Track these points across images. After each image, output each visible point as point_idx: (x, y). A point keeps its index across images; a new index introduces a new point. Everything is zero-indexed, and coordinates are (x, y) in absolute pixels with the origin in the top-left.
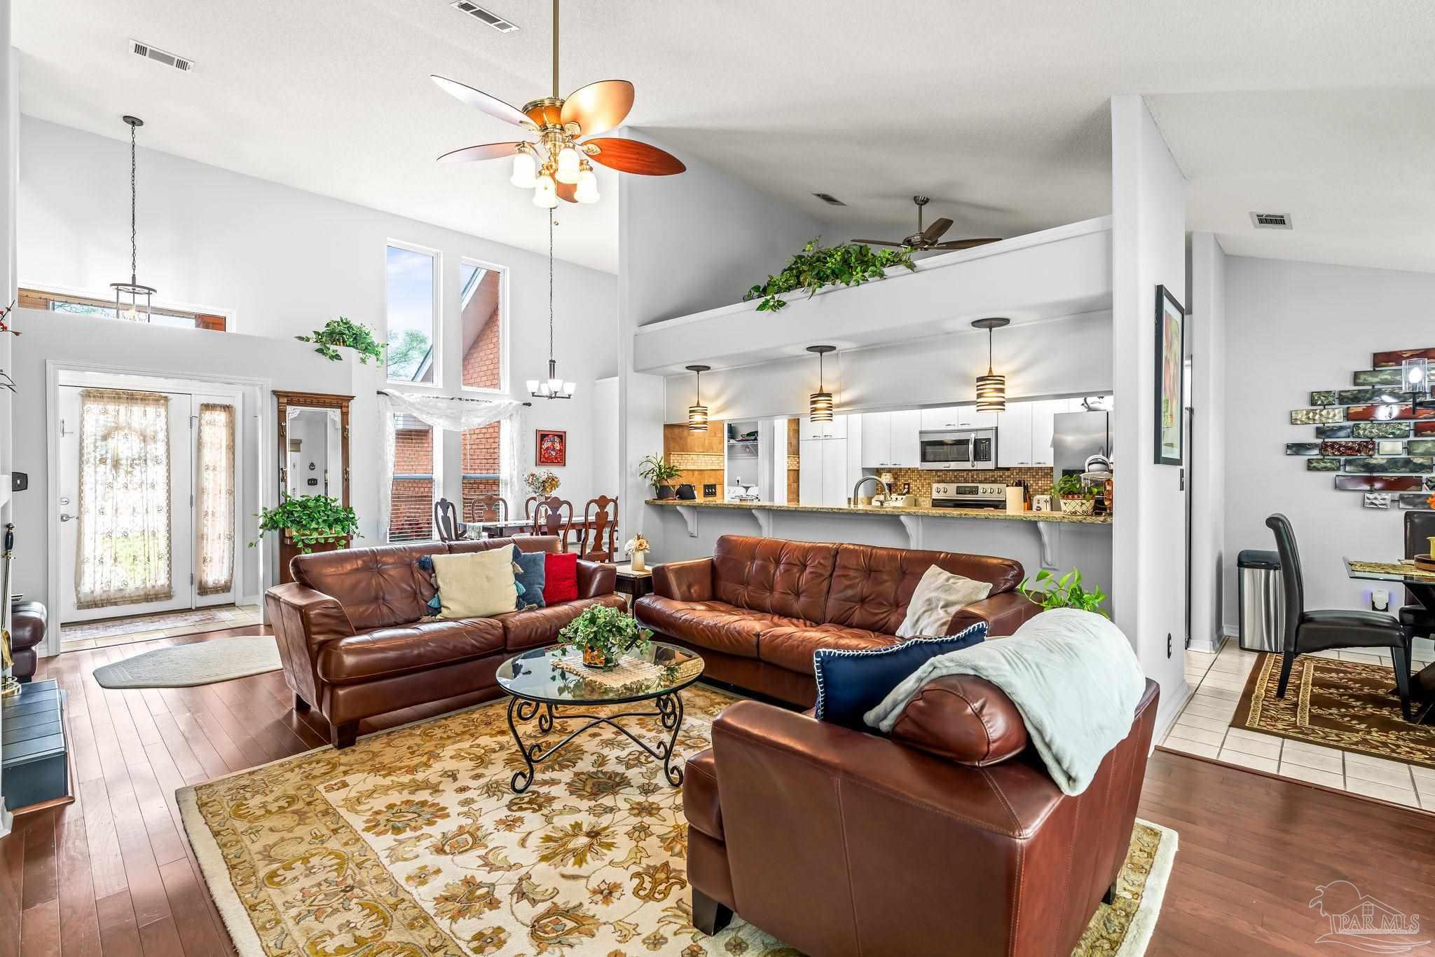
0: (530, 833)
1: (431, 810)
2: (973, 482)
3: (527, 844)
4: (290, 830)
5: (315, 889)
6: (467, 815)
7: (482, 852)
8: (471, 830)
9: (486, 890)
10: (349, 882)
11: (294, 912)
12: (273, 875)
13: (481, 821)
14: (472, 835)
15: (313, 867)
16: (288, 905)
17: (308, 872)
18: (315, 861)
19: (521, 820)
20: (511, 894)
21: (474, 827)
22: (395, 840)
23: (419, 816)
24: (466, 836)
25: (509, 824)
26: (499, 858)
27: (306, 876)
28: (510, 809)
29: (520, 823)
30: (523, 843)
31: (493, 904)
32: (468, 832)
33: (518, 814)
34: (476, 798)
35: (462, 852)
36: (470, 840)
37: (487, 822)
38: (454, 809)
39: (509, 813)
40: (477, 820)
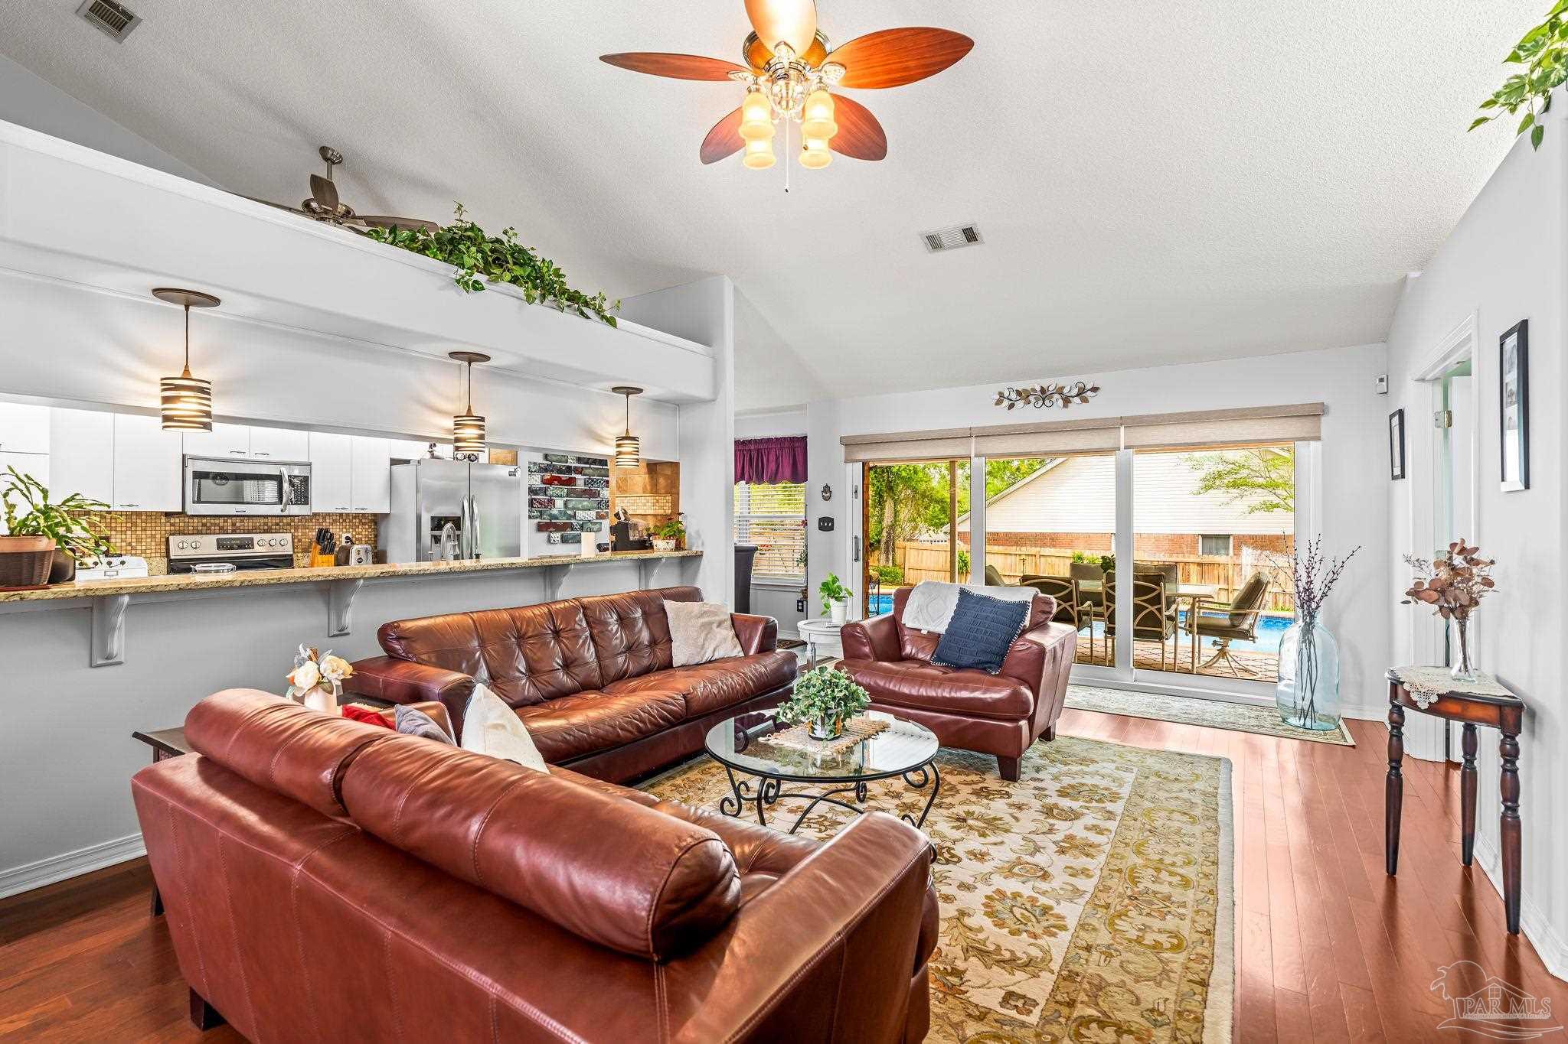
1: (997, 903)
2: (234, 532)
4: (1122, 985)
5: (1153, 913)
6: (984, 881)
10: (1127, 901)
11: (1182, 911)
12: (1176, 948)
15: (1140, 930)
16: (1182, 917)
17: (1147, 930)
18: (1133, 934)
23: (1016, 907)
25: (980, 856)
27: (1150, 927)
30: (999, 843)
34: (956, 884)
38: (986, 892)
40: (990, 873)
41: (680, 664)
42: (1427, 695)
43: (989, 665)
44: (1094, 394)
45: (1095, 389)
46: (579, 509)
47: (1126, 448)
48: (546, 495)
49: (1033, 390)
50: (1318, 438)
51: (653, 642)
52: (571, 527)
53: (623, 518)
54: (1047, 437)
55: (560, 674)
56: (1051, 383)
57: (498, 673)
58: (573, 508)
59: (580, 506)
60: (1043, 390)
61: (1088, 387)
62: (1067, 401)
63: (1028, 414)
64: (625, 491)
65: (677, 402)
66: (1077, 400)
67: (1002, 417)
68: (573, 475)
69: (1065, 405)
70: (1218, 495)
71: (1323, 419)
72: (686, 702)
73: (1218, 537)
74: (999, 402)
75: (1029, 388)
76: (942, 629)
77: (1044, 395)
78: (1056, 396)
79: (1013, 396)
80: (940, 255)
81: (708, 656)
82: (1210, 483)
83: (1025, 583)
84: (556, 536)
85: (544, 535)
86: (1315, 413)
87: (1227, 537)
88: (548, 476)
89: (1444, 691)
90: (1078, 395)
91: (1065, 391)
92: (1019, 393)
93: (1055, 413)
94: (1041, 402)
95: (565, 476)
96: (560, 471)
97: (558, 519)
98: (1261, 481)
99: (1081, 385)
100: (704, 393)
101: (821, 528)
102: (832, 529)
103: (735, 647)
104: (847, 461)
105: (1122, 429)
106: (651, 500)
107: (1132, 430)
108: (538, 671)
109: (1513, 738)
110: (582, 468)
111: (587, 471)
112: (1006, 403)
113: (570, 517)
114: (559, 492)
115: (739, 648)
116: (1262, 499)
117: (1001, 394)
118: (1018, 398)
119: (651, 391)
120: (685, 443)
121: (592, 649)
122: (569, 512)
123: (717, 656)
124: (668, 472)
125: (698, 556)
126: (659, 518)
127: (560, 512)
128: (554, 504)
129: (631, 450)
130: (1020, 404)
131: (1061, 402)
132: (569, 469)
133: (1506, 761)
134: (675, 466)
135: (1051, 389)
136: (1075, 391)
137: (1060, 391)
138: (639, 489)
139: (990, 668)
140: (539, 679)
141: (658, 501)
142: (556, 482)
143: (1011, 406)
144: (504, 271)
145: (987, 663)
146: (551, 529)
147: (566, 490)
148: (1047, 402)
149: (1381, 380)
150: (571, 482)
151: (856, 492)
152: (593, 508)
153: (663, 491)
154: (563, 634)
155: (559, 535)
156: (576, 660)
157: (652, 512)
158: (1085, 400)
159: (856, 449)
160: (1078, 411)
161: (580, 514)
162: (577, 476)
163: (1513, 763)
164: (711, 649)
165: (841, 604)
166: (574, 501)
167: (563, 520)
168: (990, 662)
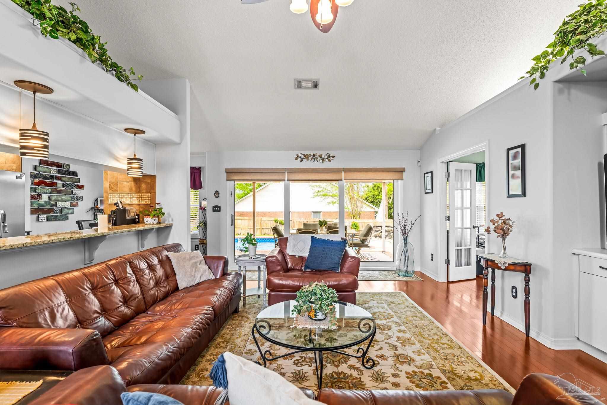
0: (376, 350)
1: (414, 380)
3: (380, 347)
6: (397, 369)
7: (396, 352)
8: (398, 361)
9: (399, 341)
10: (446, 361)
12: (482, 377)
13: (393, 363)
14: (398, 360)
15: (465, 373)
18: (465, 376)
19: (377, 356)
20: (392, 337)
21: (396, 362)
22: (431, 371)
23: (420, 379)
24: (401, 360)
25: (382, 357)
26: (391, 347)
28: (379, 363)
29: (378, 355)
30: (381, 348)
31: (398, 338)
32: (399, 361)
33: (377, 359)
34: (391, 375)
35: (403, 355)
36: (400, 358)
37: (390, 361)
38: (403, 375)
39: (380, 361)
40: (394, 364)
41: (183, 288)
42: (504, 264)
43: (334, 269)
44: (333, 159)
45: (333, 157)
46: (59, 201)
47: (344, 179)
48: (35, 192)
49: (310, 155)
50: (402, 179)
51: (167, 277)
52: (53, 211)
53: (121, 206)
54: (316, 174)
55: (123, 308)
56: (318, 153)
57: (84, 318)
58: (54, 200)
59: (60, 199)
60: (314, 155)
61: (331, 156)
62: (323, 160)
63: (308, 164)
64: (116, 191)
65: (155, 143)
66: (327, 160)
67: (298, 165)
68: (55, 181)
69: (323, 162)
70: (318, 199)
71: (404, 173)
72: (214, 310)
73: (317, 212)
74: (296, 159)
75: (309, 154)
76: (306, 254)
77: (314, 157)
78: (319, 158)
79: (303, 157)
80: (299, 91)
81: (197, 281)
82: (317, 194)
83: (299, 232)
84: (43, 217)
85: (35, 216)
86: (401, 171)
87: (320, 212)
88: (37, 180)
89: (510, 262)
90: (327, 158)
91: (323, 156)
92: (304, 155)
93: (318, 165)
94: (313, 160)
95: (48, 181)
96: (45, 177)
97: (44, 206)
98: (331, 194)
99: (328, 155)
100: (176, 139)
101: (214, 211)
102: (220, 211)
103: (210, 274)
104: (227, 180)
105: (343, 172)
106: (136, 196)
107: (346, 173)
108: (109, 310)
109: (528, 275)
110: (61, 177)
111: (64, 179)
112: (299, 159)
113: (52, 205)
114: (45, 190)
115: (212, 274)
116: (331, 200)
117: (297, 155)
118: (304, 158)
119: (150, 134)
120: (161, 166)
121: (138, 287)
122: (52, 202)
123: (202, 280)
124: (149, 181)
125: (170, 227)
126: (142, 206)
127: (46, 202)
128: (41, 198)
129: (137, 166)
130: (305, 160)
131: (321, 161)
132: (52, 177)
133: (526, 283)
134: (153, 178)
135: (317, 155)
136: (326, 157)
137: (321, 156)
138: (127, 190)
139: (334, 270)
140: (111, 315)
141: (141, 197)
142: (43, 184)
143: (301, 161)
144: (70, 31)
145: (333, 268)
146: (39, 213)
147: (50, 190)
148: (315, 160)
149: (419, 162)
150: (53, 184)
151: (231, 194)
152: (68, 201)
153: (144, 191)
154: (120, 282)
155: (45, 216)
156: (132, 296)
157: (137, 203)
158: (330, 161)
159: (232, 174)
160: (327, 165)
161: (59, 204)
162: (58, 182)
163: (528, 283)
164: (199, 276)
165: (254, 246)
166: (55, 196)
167: (48, 207)
168: (334, 267)
